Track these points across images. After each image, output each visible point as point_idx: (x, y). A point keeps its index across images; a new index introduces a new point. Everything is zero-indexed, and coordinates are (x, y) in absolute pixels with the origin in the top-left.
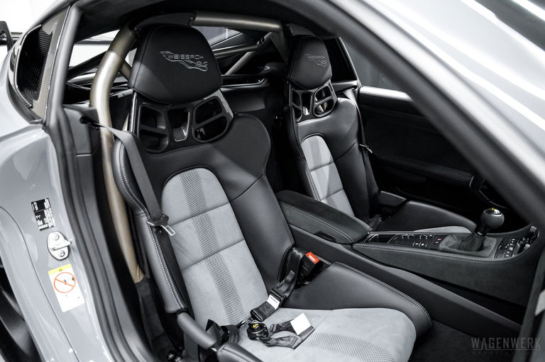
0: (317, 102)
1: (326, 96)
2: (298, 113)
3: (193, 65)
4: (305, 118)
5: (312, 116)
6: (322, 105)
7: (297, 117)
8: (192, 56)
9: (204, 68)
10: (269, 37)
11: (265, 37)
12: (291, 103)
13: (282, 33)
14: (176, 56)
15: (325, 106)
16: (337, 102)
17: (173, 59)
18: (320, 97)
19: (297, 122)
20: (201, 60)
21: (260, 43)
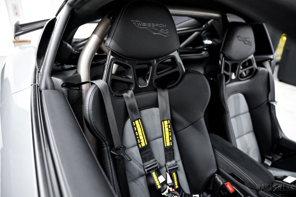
0: (242, 69)
1: (249, 66)
2: (228, 77)
3: (157, 32)
4: (232, 81)
5: (237, 80)
6: (245, 72)
7: (226, 80)
8: (157, 25)
9: (166, 35)
10: (211, 23)
11: (209, 22)
12: (223, 71)
13: (221, 20)
14: (144, 24)
15: (247, 72)
16: (257, 70)
17: (142, 26)
18: (244, 66)
19: (226, 85)
20: (164, 28)
21: (205, 26)
